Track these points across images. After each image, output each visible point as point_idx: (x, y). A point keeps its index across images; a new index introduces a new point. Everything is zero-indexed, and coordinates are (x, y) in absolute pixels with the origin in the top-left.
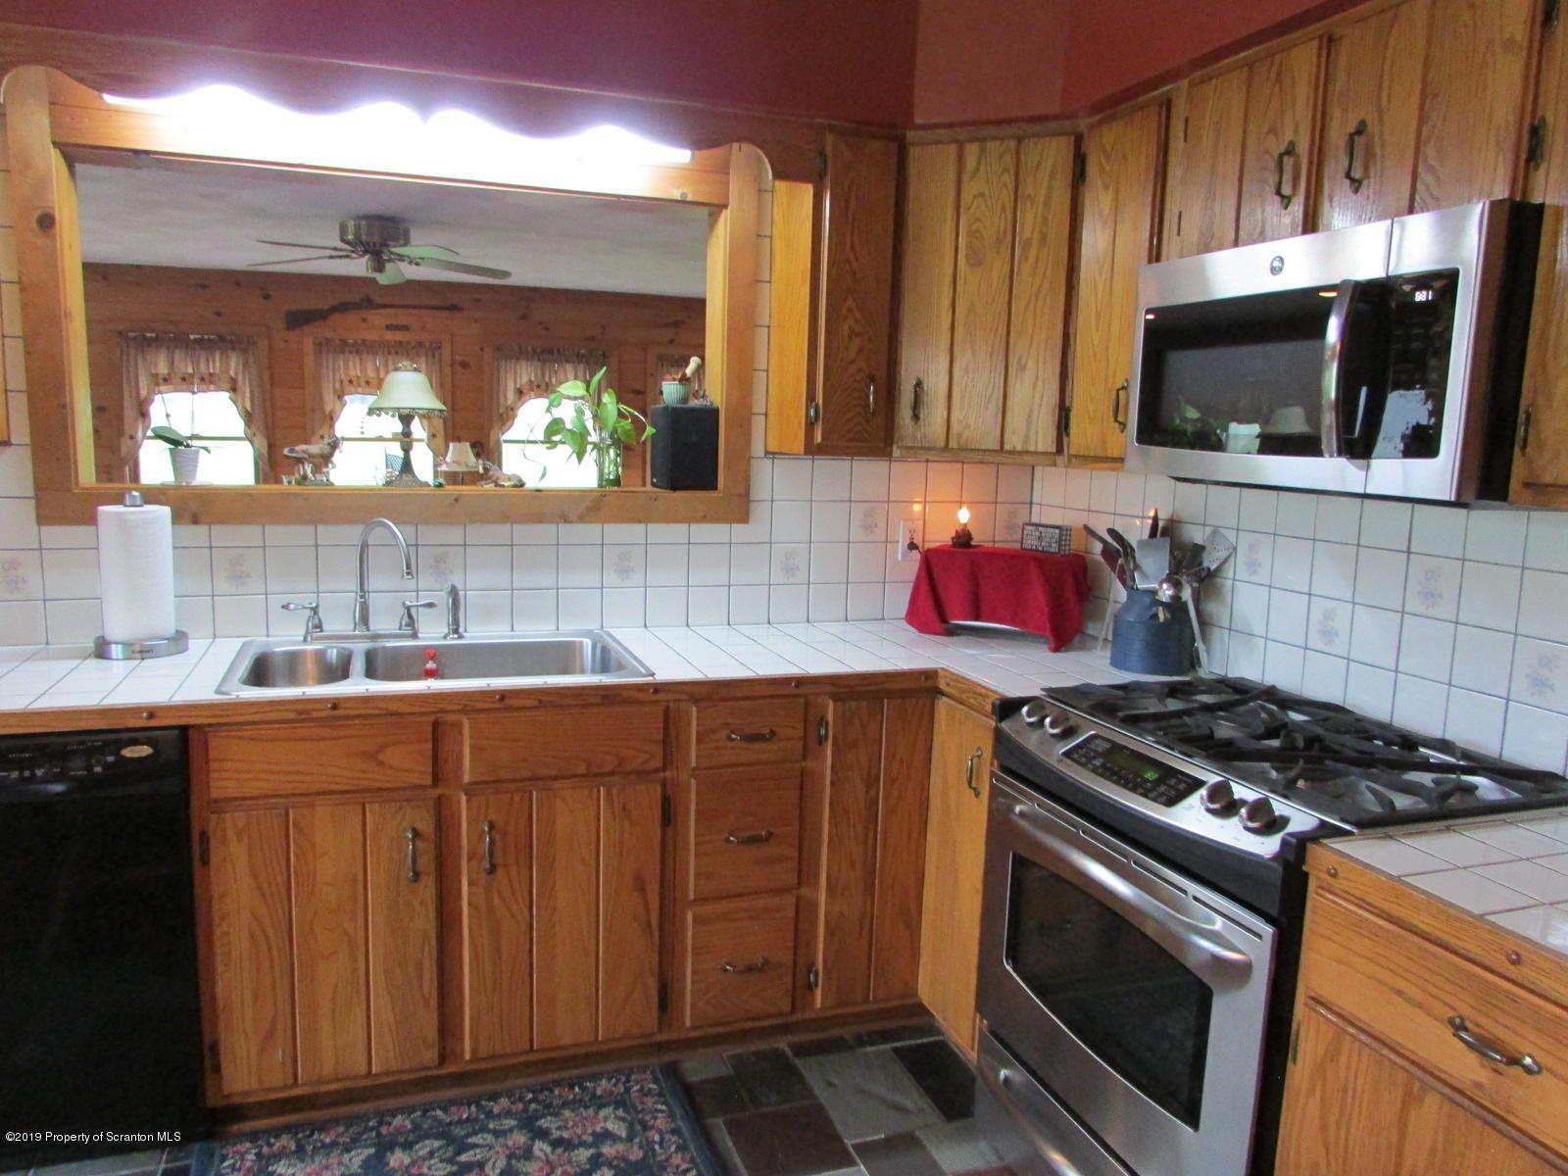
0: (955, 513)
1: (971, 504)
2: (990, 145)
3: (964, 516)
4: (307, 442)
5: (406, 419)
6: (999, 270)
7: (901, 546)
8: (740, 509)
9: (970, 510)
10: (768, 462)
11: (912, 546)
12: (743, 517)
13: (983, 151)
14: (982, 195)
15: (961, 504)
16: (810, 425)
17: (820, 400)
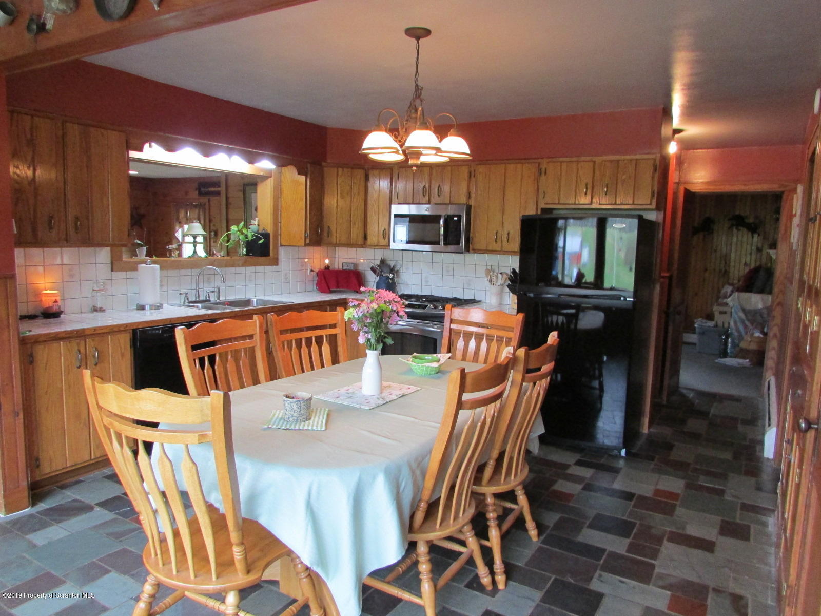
0: (324, 261)
1: (329, 258)
2: (345, 169)
3: (327, 261)
4: (172, 245)
5: (195, 237)
6: (348, 200)
7: (309, 271)
8: (275, 262)
9: (329, 260)
10: (281, 248)
11: (312, 271)
12: (277, 264)
13: (343, 170)
14: (343, 181)
15: (326, 258)
16: (306, 238)
17: (308, 231)
